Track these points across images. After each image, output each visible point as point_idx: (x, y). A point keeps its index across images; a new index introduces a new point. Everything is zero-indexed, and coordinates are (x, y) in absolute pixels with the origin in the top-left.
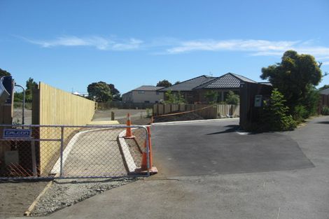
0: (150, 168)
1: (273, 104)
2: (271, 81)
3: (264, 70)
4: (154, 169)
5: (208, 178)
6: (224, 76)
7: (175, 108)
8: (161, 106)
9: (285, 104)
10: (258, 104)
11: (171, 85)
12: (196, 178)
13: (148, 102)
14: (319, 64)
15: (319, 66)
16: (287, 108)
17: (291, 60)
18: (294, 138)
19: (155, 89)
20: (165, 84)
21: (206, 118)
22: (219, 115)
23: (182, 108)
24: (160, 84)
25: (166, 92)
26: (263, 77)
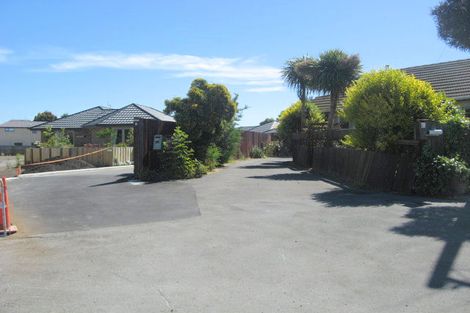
0: (7, 227)
1: (173, 146)
2: (176, 117)
3: (167, 103)
4: (12, 228)
5: (77, 233)
6: (126, 107)
7: (55, 153)
8: (36, 151)
9: (190, 146)
10: (157, 146)
11: (56, 119)
12: (63, 234)
13: (20, 144)
14: (233, 97)
15: (236, 99)
16: (192, 150)
17: (199, 92)
18: (195, 187)
19: (31, 125)
20: (46, 117)
21: (98, 165)
22: (116, 161)
23: (66, 152)
24: (39, 118)
25: (45, 130)
26: (167, 112)
